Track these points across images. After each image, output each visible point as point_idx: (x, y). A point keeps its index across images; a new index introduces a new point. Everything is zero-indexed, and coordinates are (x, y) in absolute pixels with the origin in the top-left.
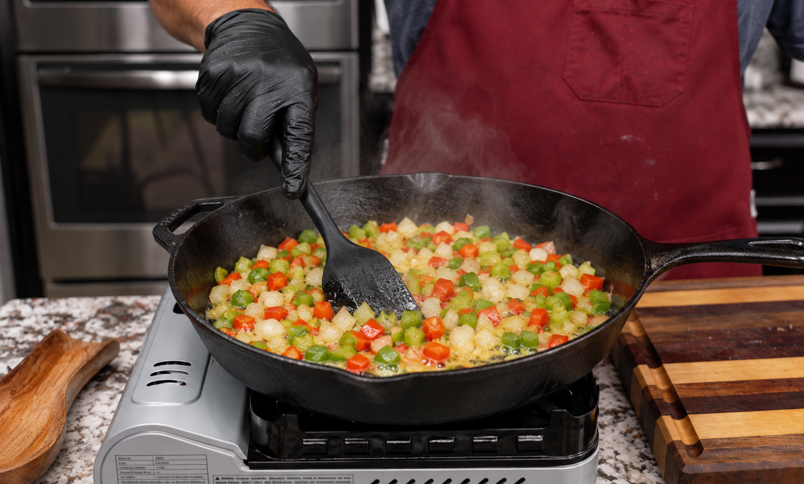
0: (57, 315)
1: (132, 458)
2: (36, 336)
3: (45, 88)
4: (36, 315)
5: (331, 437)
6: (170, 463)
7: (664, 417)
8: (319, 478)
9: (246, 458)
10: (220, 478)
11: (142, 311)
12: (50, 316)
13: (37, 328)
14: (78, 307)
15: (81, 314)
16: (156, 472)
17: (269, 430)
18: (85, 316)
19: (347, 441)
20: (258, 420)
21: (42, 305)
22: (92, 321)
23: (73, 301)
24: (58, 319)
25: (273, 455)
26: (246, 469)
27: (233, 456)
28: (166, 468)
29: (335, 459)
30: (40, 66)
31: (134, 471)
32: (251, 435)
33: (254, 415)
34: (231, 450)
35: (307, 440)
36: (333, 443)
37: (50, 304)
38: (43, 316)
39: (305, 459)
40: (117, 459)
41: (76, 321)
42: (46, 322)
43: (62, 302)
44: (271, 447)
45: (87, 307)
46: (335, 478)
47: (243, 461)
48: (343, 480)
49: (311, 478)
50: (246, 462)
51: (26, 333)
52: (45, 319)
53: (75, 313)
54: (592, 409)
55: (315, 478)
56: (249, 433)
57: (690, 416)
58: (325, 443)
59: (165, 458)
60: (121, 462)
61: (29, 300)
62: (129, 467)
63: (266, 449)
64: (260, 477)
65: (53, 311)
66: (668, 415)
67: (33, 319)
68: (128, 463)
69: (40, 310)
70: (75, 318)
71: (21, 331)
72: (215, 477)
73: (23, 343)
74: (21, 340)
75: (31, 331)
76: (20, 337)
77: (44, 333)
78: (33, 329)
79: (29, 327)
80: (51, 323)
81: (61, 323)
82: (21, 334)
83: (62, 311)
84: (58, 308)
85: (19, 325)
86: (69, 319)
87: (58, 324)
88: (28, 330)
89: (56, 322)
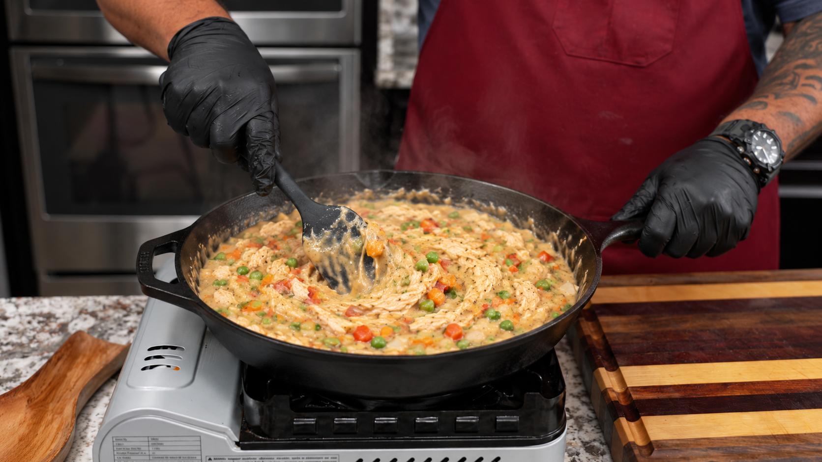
0: (41, 315)
1: (128, 439)
2: (20, 337)
3: (38, 82)
4: (20, 315)
5: (319, 418)
6: (165, 444)
7: (621, 419)
8: (307, 458)
9: (238, 440)
10: (212, 458)
11: (125, 312)
12: (34, 315)
13: (21, 328)
14: (61, 306)
15: (64, 314)
16: (151, 453)
17: (261, 412)
18: (68, 317)
19: (336, 421)
20: (251, 402)
21: (26, 303)
22: (75, 322)
23: (57, 300)
24: (41, 319)
25: (264, 435)
26: (237, 450)
27: (225, 439)
28: (161, 449)
29: (323, 439)
30: (33, 58)
31: (130, 452)
32: (243, 416)
33: (246, 397)
34: (223, 432)
35: (297, 419)
36: (322, 422)
37: (34, 303)
38: (27, 316)
39: (295, 439)
40: (114, 440)
41: (59, 321)
42: (29, 322)
43: (46, 301)
44: (262, 428)
45: (70, 307)
46: (322, 458)
47: (234, 443)
48: (330, 460)
49: (299, 458)
50: (237, 444)
51: (10, 334)
52: (29, 318)
53: (58, 312)
54: (560, 393)
55: (303, 458)
56: (241, 413)
57: (642, 418)
58: (315, 422)
59: (160, 439)
60: (117, 443)
61: (14, 299)
62: (125, 448)
63: (258, 430)
64: (251, 457)
65: (37, 311)
66: (624, 417)
67: (17, 319)
68: (126, 444)
69: (23, 309)
70: (57, 319)
71: (5, 332)
72: (208, 458)
73: (7, 344)
74: (5, 342)
75: (15, 331)
76: (5, 339)
77: (28, 334)
78: (17, 329)
79: (13, 328)
80: (35, 324)
81: (44, 324)
82: (5, 335)
83: (46, 310)
84: (42, 307)
85: (3, 326)
86: (52, 319)
87: (42, 325)
88: (12, 331)
89: (39, 322)
